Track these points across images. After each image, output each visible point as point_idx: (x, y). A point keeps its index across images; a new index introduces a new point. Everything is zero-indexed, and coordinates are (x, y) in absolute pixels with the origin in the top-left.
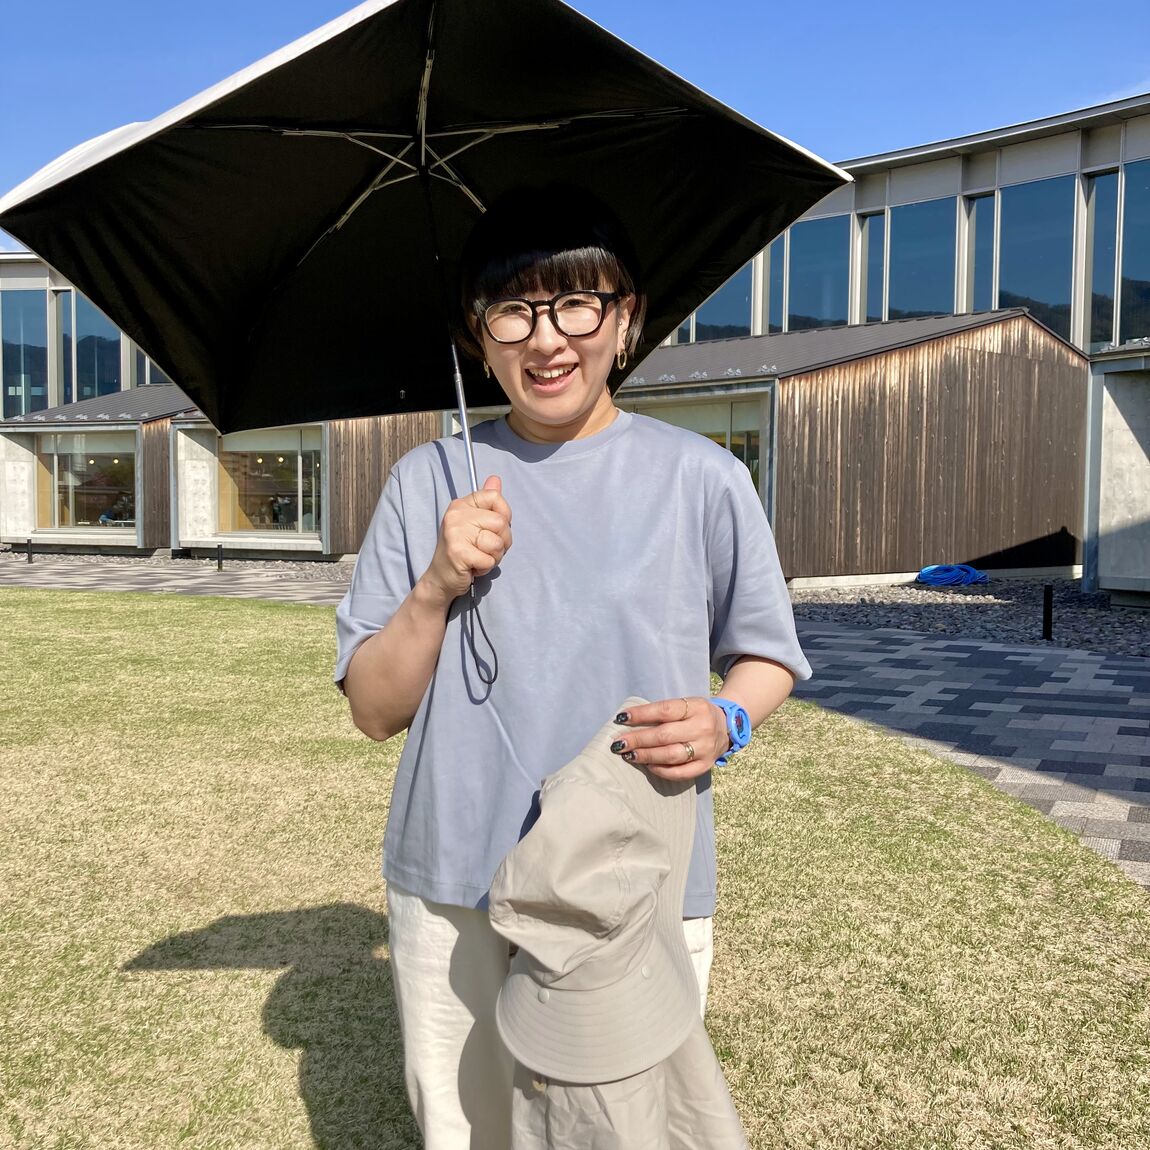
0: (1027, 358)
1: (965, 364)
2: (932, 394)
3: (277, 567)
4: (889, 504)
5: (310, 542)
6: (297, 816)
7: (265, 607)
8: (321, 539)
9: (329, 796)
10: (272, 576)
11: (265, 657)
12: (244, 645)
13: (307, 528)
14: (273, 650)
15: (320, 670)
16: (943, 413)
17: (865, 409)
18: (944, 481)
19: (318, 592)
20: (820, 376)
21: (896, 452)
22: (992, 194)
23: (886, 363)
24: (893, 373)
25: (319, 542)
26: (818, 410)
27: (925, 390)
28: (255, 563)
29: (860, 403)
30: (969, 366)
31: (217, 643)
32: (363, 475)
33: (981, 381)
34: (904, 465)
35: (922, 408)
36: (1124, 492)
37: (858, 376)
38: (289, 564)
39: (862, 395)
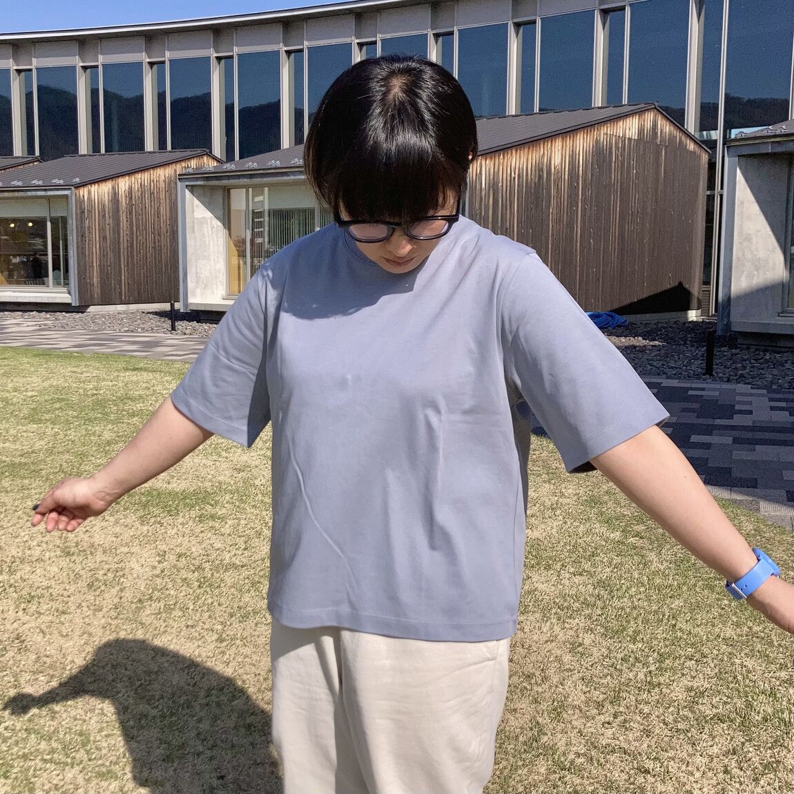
0: (656, 143)
1: (611, 148)
2: (586, 172)
3: (34, 317)
4: (553, 263)
5: (60, 295)
6: (159, 581)
7: (39, 355)
8: (69, 293)
9: (180, 556)
10: (32, 326)
11: (58, 405)
12: (34, 393)
13: (57, 283)
14: (60, 397)
15: (112, 417)
16: (593, 188)
17: (535, 184)
18: (594, 244)
19: (79, 341)
20: (502, 157)
21: (558, 221)
22: (623, 9)
23: (551, 146)
24: (557, 154)
25: (68, 295)
26: (500, 184)
27: (581, 168)
28: (13, 314)
29: (531, 179)
30: (614, 149)
31: (8, 391)
32: (105, 238)
33: (623, 163)
34: (565, 231)
35: (578, 184)
36: (752, 253)
37: (530, 156)
38: (43, 314)
39: (533, 173)
